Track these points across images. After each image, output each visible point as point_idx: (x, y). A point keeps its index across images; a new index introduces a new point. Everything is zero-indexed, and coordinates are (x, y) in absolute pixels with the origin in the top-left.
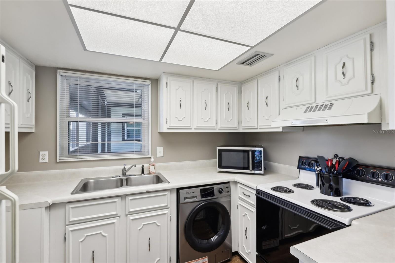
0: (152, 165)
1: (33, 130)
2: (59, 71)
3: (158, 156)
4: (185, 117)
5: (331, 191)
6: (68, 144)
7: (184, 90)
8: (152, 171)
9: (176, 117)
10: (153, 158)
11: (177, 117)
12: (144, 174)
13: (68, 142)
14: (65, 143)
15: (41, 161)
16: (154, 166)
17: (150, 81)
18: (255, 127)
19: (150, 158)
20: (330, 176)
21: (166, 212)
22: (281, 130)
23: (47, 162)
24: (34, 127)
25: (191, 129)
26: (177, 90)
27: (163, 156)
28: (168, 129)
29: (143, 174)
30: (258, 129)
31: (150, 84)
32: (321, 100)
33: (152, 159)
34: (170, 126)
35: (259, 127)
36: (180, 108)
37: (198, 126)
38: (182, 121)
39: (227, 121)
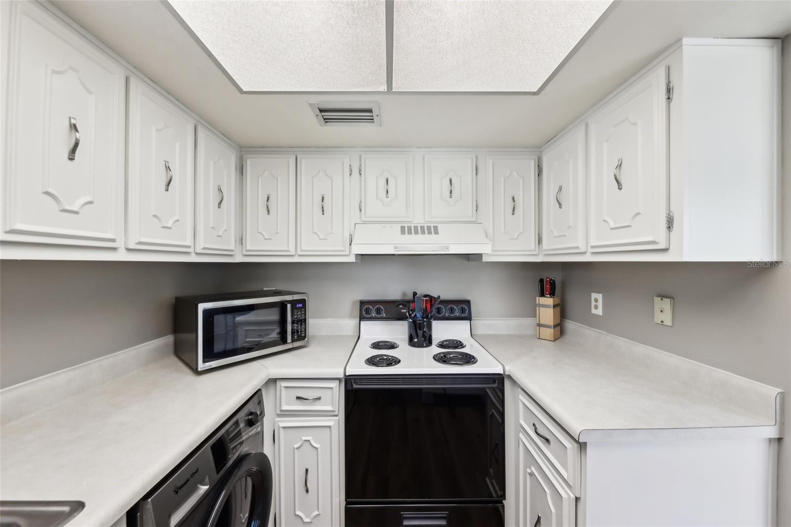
4: (91, 202)
5: (425, 340)
9: (47, 193)
11: (50, 190)
18: (290, 251)
20: (425, 322)
22: (352, 259)
25: (114, 249)
30: (296, 256)
32: (418, 220)
35: (300, 253)
38: (77, 213)
39: (216, 235)
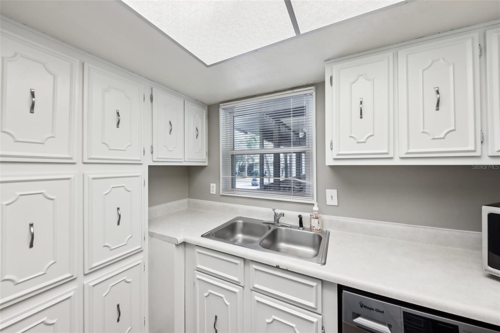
0: (315, 217)
1: (206, 164)
2: (221, 105)
3: (327, 204)
4: (373, 135)
6: (232, 178)
7: (369, 80)
8: (314, 227)
9: (351, 137)
10: (318, 206)
12: (304, 229)
13: (232, 176)
14: (229, 177)
15: (211, 192)
16: (317, 219)
17: (313, 87)
19: (313, 204)
21: (315, 320)
23: (215, 193)
24: (207, 160)
25: (391, 158)
26: (353, 85)
27: (337, 205)
28: (335, 159)
29: (301, 228)
31: (313, 92)
33: (316, 208)
34: (338, 155)
36: (361, 118)
37: (410, 151)
38: (364, 142)
